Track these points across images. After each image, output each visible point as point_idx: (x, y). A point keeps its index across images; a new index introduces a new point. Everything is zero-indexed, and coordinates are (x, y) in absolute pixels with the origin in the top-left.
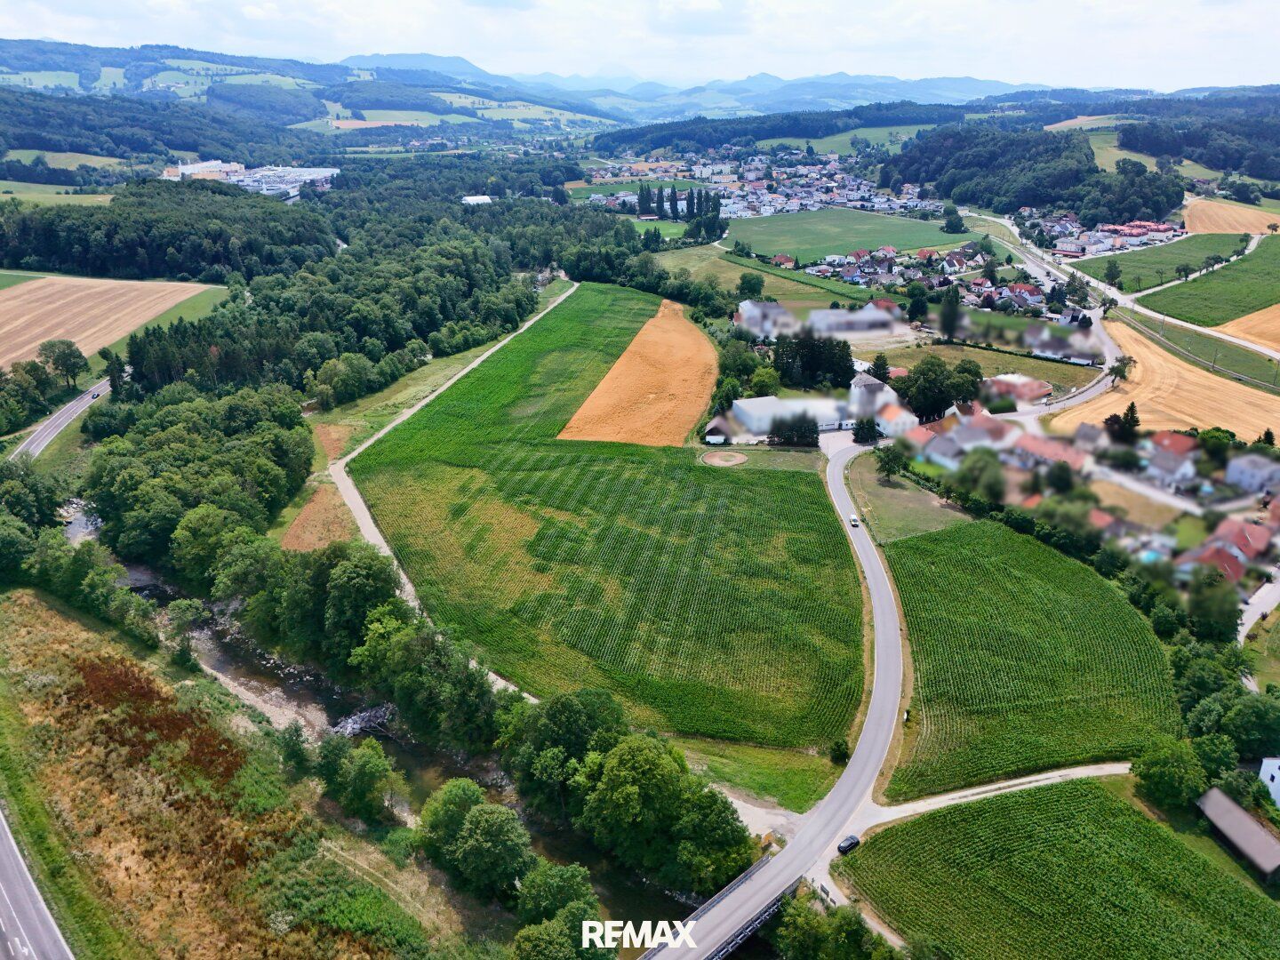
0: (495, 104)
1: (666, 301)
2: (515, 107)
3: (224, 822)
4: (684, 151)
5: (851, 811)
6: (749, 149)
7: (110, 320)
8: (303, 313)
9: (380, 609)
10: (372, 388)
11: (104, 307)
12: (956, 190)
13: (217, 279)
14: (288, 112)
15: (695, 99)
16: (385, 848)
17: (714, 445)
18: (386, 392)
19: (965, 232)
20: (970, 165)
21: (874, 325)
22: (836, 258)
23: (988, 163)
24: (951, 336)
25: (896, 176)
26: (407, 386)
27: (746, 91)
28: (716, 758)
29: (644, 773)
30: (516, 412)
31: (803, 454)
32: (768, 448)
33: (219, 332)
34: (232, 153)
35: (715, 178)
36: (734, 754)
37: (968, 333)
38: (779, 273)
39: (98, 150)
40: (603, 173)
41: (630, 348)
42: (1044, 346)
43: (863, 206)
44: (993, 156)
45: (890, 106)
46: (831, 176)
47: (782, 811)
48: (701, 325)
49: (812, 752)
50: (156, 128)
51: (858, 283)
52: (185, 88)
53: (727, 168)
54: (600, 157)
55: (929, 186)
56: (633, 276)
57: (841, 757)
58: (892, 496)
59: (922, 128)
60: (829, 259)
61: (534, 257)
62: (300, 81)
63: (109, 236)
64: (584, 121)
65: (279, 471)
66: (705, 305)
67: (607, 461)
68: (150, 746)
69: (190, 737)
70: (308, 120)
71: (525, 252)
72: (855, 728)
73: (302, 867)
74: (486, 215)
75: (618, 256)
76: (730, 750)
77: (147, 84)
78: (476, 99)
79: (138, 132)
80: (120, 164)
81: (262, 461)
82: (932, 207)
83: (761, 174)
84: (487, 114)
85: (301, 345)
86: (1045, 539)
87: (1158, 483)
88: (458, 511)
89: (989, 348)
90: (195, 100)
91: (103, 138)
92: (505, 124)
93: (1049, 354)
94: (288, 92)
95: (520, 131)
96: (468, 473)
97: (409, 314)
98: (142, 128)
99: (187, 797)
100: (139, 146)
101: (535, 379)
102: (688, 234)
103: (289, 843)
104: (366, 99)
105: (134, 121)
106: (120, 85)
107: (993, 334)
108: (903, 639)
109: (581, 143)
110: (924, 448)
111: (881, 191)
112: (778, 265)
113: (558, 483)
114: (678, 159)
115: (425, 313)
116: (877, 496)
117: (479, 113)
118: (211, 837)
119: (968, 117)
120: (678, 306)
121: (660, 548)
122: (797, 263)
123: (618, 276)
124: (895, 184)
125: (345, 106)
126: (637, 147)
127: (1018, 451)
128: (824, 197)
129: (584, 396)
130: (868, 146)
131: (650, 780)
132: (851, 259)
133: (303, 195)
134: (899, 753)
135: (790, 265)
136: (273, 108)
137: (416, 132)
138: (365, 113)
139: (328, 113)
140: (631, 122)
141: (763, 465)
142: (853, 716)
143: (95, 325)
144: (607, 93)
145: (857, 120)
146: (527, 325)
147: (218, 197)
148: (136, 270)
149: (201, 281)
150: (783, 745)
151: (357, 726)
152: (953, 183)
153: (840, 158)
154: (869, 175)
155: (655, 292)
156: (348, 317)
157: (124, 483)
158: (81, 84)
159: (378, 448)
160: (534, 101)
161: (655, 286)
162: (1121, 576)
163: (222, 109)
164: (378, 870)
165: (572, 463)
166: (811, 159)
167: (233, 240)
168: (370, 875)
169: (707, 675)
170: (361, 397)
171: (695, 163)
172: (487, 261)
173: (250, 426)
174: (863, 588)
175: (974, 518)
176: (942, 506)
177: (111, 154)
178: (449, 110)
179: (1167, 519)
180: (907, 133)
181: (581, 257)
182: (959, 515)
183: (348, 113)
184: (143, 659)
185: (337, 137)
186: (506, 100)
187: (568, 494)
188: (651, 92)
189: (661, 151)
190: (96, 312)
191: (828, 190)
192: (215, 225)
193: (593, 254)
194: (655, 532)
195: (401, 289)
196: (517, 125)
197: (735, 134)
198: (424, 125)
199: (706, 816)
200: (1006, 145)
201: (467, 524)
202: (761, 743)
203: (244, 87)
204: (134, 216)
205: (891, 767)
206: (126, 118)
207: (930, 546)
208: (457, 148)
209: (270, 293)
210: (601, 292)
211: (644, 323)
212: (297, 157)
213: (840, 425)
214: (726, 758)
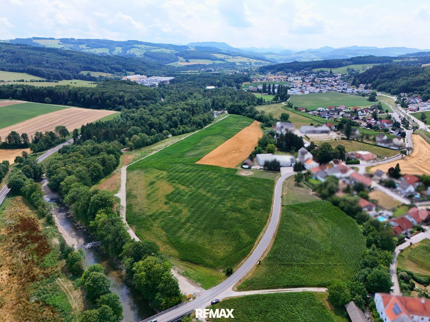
0: (231, 57)
1: (256, 121)
2: (238, 58)
3: (34, 268)
4: (288, 72)
5: (222, 291)
6: (310, 72)
7: (84, 121)
8: (136, 121)
9: (102, 210)
10: (148, 144)
11: (83, 117)
12: (378, 87)
13: (119, 110)
14: (167, 60)
15: (300, 55)
16: (74, 283)
17: (245, 168)
18: (152, 146)
19: (376, 101)
20: (385, 77)
21: (323, 132)
22: (321, 109)
23: (392, 77)
24: (348, 137)
25: (358, 81)
26: (159, 144)
27: (319, 52)
28: (189, 269)
29: (149, 269)
30: (187, 154)
31: (273, 174)
32: (262, 171)
33: (109, 125)
34: (144, 72)
35: (294, 81)
36: (195, 268)
37: (356, 136)
38: (299, 113)
39: (106, 71)
40: (257, 79)
41: (235, 136)
42: (383, 142)
43: (342, 91)
44: (394, 75)
45: (364, 57)
46: (335, 81)
47: (201, 288)
48: (263, 129)
49: (221, 271)
50: (124, 65)
51: (325, 118)
52: (138, 53)
53: (300, 78)
54: (260, 74)
55: (369, 85)
56: (247, 112)
57: (229, 273)
58: (297, 190)
59: (375, 65)
60: (319, 109)
61: (220, 106)
62: (172, 51)
63: (91, 96)
64: (260, 63)
65: (101, 167)
66: (266, 123)
67: (207, 171)
68: (27, 244)
69: (39, 243)
70: (172, 62)
71: (217, 104)
72: (240, 265)
73: (48, 285)
74: (210, 92)
75: (244, 106)
76: (195, 267)
77: (128, 52)
78: (226, 56)
79: (119, 66)
80: (111, 75)
81: (97, 164)
82: (368, 92)
83: (311, 80)
84: (228, 60)
85: (130, 130)
86: (342, 209)
87: (399, 193)
88: (152, 183)
89: (362, 142)
90: (140, 57)
91: (108, 68)
92: (234, 64)
93: (383, 145)
94: (168, 54)
95: (238, 66)
96: (162, 172)
97: (169, 122)
98: (119, 65)
99: (28, 260)
100: (118, 70)
101: (199, 144)
102: (274, 99)
103: (48, 277)
104: (190, 56)
105: (118, 63)
106: (120, 52)
107: (365, 137)
108: (273, 237)
109: (255, 69)
110: (316, 174)
111: (352, 86)
112: (300, 111)
113: (187, 177)
114: (285, 75)
115: (174, 122)
116: (291, 189)
117: (226, 60)
118: (28, 272)
119: (394, 61)
120: (259, 123)
121: (208, 200)
122: (306, 110)
123: (243, 112)
124: (357, 84)
125: (184, 58)
126: (272, 71)
127: (351, 178)
128: (329, 88)
129: (211, 150)
130: (353, 71)
131: (150, 271)
132: (327, 109)
133: (160, 85)
134: (250, 275)
135: (304, 111)
136: (162, 59)
137: (204, 66)
138: (189, 60)
139: (179, 60)
140: (276, 63)
141: (258, 176)
142: (242, 261)
143: (79, 122)
144: (270, 53)
145: (351, 62)
146: (206, 127)
147: (128, 86)
148: (98, 107)
149: (116, 110)
150: (211, 267)
151: (90, 246)
152: (378, 84)
153: (342, 75)
154: (349, 81)
155: (253, 118)
156: (148, 122)
157: (54, 167)
158: (109, 52)
159: (139, 163)
160: (244, 56)
161: (253, 116)
162: (364, 224)
163: (147, 59)
164: (68, 289)
165: (195, 171)
166: (331, 75)
167: (125, 98)
168: (66, 290)
169: (200, 242)
170: (143, 147)
171: (290, 76)
172: (201, 107)
173: (98, 153)
174: (269, 219)
175: (322, 199)
176: (313, 195)
177: (110, 72)
178: (216, 59)
179: (395, 206)
180: (369, 67)
181: (232, 106)
182: (318, 198)
183: (185, 60)
184: (39, 219)
185: (179, 67)
186: (235, 56)
187: (188, 181)
188: (287, 53)
189: (280, 72)
190: (80, 118)
191: (333, 86)
192: (121, 93)
193: (236, 105)
194: (209, 195)
195: (167, 115)
196: (237, 64)
197: (306, 67)
198: (207, 64)
199: (166, 285)
200: (400, 71)
201: (153, 187)
202: (206, 266)
203: (155, 53)
204: (100, 91)
205: (244, 279)
206: (117, 62)
207: (300, 208)
208: (215, 71)
209: (129, 114)
210: (235, 118)
211: (244, 128)
212: (164, 74)
213: (291, 165)
214: (192, 269)
